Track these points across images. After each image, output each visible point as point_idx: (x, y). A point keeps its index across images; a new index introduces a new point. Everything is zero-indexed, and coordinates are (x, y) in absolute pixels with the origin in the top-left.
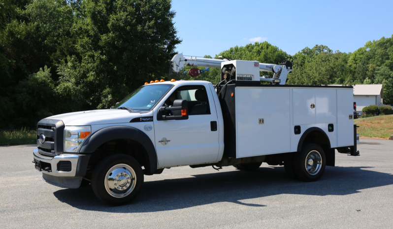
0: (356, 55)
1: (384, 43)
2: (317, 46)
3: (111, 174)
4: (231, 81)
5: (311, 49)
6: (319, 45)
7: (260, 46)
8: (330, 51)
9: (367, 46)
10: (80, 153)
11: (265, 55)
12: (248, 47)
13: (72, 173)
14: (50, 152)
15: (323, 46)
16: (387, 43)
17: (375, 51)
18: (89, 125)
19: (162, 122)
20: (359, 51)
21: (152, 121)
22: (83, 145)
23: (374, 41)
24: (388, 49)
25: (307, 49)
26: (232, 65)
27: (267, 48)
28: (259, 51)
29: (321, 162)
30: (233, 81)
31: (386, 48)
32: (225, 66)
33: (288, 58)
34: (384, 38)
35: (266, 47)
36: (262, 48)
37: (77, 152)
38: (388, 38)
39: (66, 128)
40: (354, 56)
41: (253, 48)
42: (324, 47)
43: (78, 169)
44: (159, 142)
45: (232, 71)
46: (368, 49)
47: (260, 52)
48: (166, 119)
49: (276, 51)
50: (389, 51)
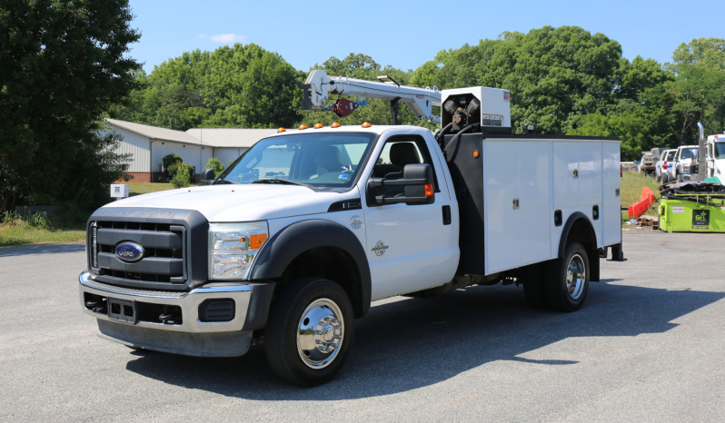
0: (421, 75)
1: (467, 55)
2: (352, 55)
3: (306, 322)
4: (470, 126)
5: (341, 60)
6: (356, 54)
7: (246, 52)
8: (375, 65)
9: (440, 59)
10: (252, 281)
11: (256, 70)
12: (222, 52)
13: (237, 324)
14: (169, 281)
15: (362, 56)
16: (472, 56)
17: (454, 69)
18: (264, 220)
19: (374, 209)
20: (425, 67)
21: (360, 207)
22: (257, 263)
23: (451, 50)
24: (476, 65)
25: (334, 60)
26: (470, 97)
27: (260, 55)
28: (244, 61)
29: (584, 274)
30: (473, 127)
31: (472, 64)
32: (450, 98)
33: (298, 76)
34: (467, 46)
35: (256, 54)
36: (250, 55)
37: (245, 277)
38: (475, 45)
39: (213, 229)
40: (417, 76)
41: (231, 55)
42: (364, 58)
43: (252, 314)
44: (373, 249)
45: (470, 108)
46: (441, 65)
47: (247, 64)
48: (384, 203)
49: (278, 62)
50: (477, 70)
